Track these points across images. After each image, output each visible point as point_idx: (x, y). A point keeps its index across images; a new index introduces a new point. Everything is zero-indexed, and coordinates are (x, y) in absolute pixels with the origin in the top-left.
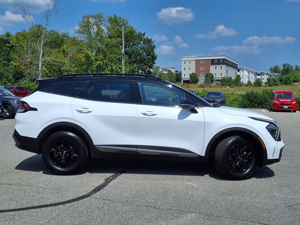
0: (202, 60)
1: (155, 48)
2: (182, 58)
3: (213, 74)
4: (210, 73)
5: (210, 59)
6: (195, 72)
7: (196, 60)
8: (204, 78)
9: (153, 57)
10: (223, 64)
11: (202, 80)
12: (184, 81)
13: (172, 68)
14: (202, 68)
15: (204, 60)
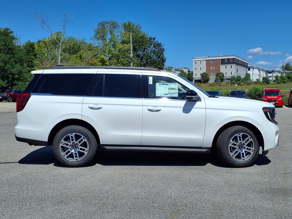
0: (212, 60)
2: (193, 58)
3: (224, 73)
4: (221, 72)
5: (220, 59)
6: (206, 72)
7: (207, 60)
8: (215, 77)
11: (212, 79)
13: (184, 68)
14: (212, 68)
15: (214, 60)
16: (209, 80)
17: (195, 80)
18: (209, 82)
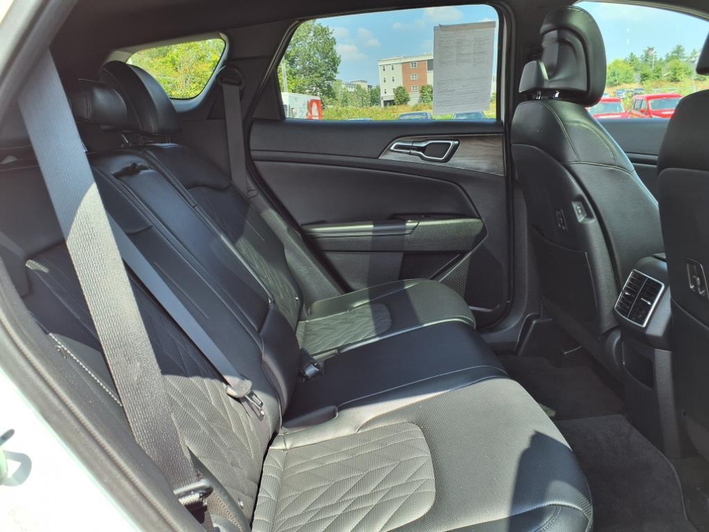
0: (412, 62)
1: (335, 44)
2: (379, 61)
4: (427, 84)
5: (426, 60)
6: (402, 86)
7: (403, 63)
8: (418, 95)
9: (334, 59)
11: (414, 98)
12: (386, 103)
13: (362, 81)
14: (414, 77)
15: (415, 62)
16: (409, 100)
17: (385, 102)
18: (408, 103)
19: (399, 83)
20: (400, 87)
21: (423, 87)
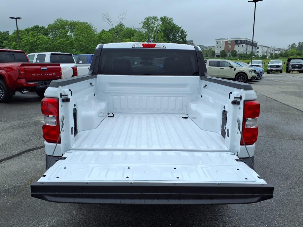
0: (229, 41)
3: (236, 51)
4: (235, 50)
5: (235, 41)
6: (224, 50)
7: (225, 41)
10: (243, 44)
14: (229, 47)
16: (226, 56)
17: (216, 55)
19: (223, 49)
20: (223, 51)
21: (232, 51)
